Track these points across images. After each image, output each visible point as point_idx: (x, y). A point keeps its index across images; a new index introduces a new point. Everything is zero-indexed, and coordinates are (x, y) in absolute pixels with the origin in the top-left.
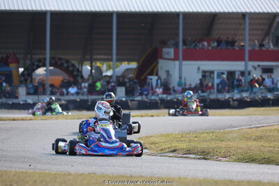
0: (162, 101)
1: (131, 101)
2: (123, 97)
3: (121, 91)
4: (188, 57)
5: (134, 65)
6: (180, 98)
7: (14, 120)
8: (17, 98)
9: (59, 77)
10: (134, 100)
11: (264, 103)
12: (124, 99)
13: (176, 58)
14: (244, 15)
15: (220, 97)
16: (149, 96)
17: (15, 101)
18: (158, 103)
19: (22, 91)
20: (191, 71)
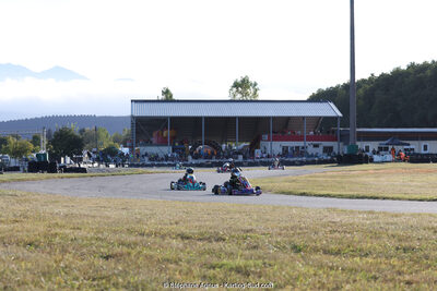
0: (261, 162)
1: (245, 162)
3: (241, 158)
4: (275, 139)
5: (248, 144)
6: (269, 161)
9: (209, 150)
11: (313, 163)
12: (241, 161)
13: (269, 140)
14: (303, 118)
15: (291, 160)
16: (254, 159)
19: (190, 157)
20: (277, 147)
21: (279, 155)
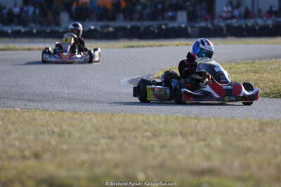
0: (229, 27)
1: (192, 27)
2: (182, 23)
3: (182, 19)
6: (250, 24)
7: (29, 49)
8: (58, 24)
10: (195, 27)
12: (183, 26)
16: (216, 21)
17: (56, 28)
18: (223, 29)
19: (64, 16)
21: (271, 13)
